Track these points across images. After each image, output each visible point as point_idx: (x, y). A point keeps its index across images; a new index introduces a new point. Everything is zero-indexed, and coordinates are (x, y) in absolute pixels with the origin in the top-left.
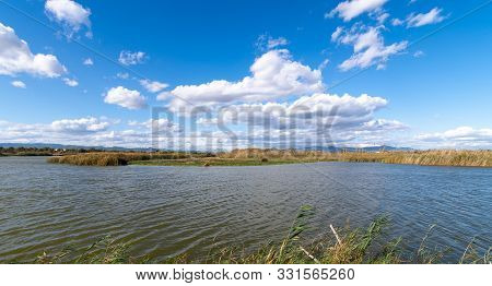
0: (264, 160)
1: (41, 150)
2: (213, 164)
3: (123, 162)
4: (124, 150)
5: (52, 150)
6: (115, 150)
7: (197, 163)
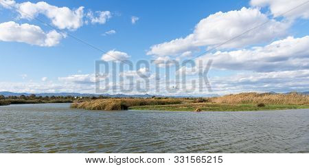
0: (261, 105)
1: (66, 98)
2: (205, 110)
3: (124, 107)
4: (125, 97)
5: (73, 98)
6: (118, 97)
7: (190, 108)
